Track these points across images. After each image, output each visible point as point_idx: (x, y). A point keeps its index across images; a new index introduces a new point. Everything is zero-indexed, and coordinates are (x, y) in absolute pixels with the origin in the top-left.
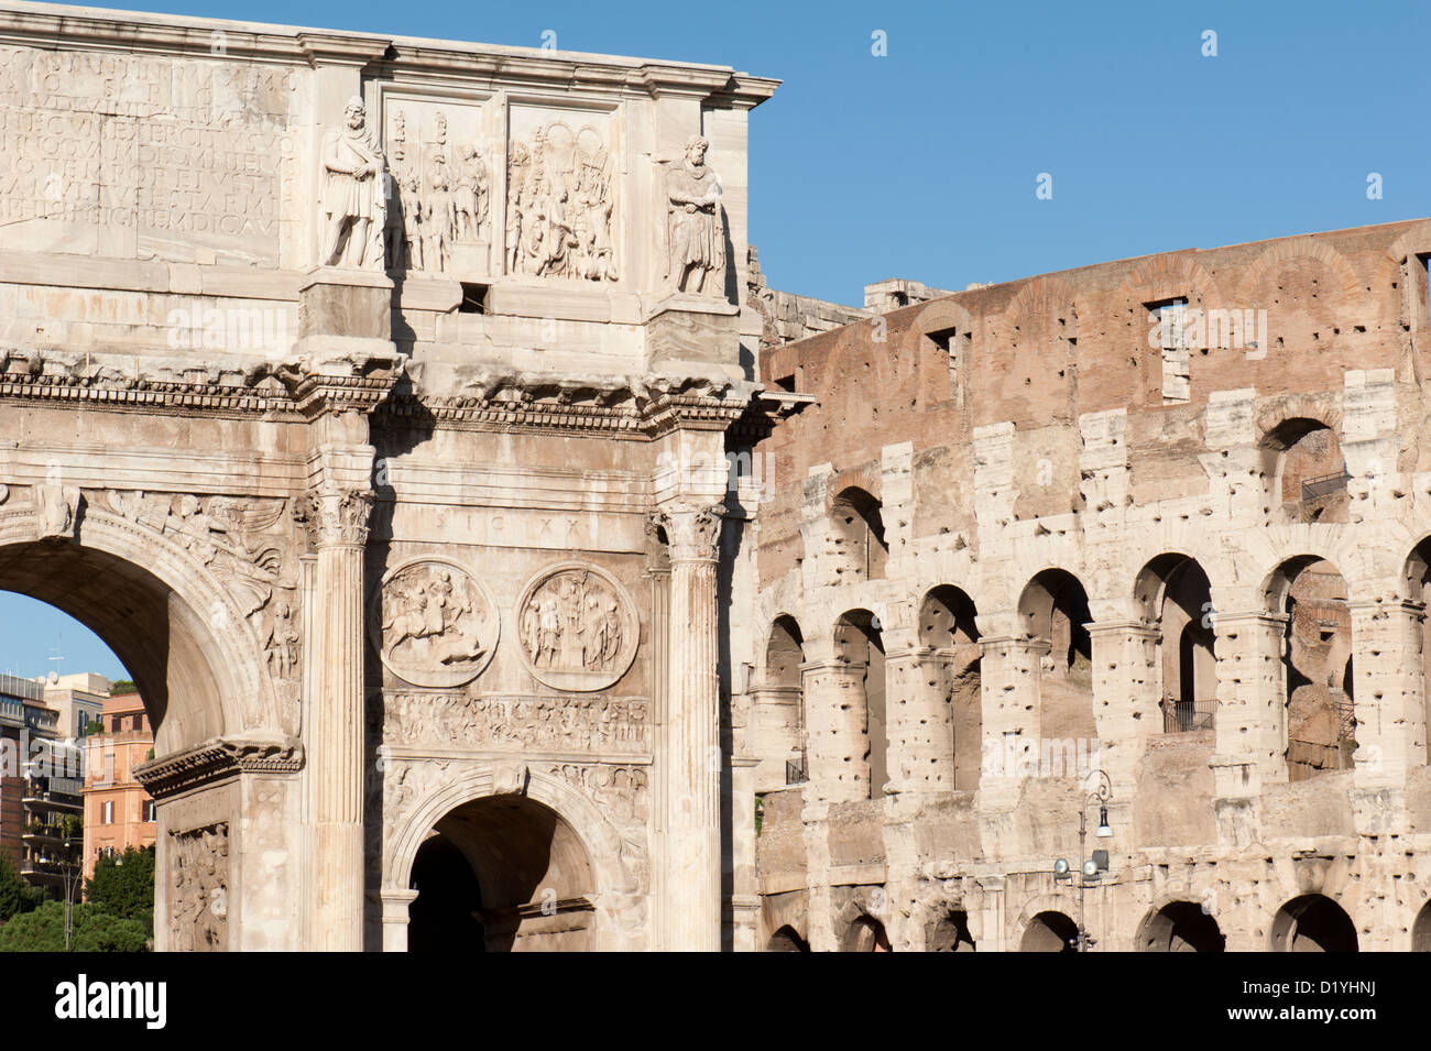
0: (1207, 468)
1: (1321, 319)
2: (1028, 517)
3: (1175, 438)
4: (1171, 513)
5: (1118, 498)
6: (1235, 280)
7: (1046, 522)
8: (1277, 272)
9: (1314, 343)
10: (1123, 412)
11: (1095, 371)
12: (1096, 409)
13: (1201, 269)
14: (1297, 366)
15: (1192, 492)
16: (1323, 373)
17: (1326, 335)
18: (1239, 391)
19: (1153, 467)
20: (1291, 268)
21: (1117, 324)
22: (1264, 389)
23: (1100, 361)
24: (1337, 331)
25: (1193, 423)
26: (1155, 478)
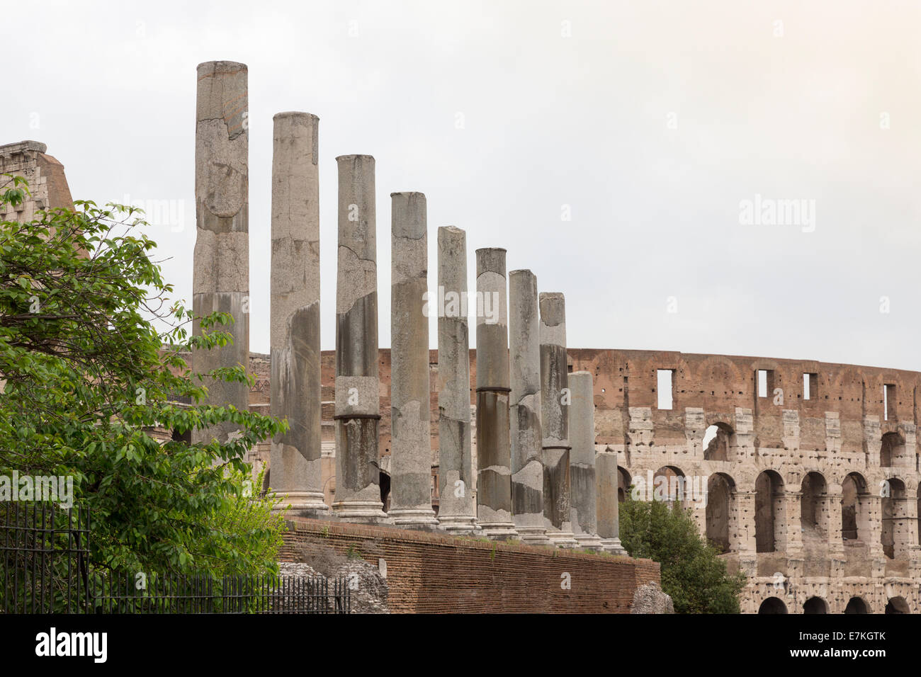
0: (687, 436)
1: (728, 387)
2: (602, 443)
3: (671, 423)
4: (670, 450)
5: (647, 442)
6: (696, 367)
7: (611, 446)
8: (712, 367)
9: (724, 396)
10: (649, 409)
11: (637, 391)
12: (637, 406)
13: (683, 360)
14: (719, 403)
15: (680, 444)
16: (728, 407)
17: (729, 393)
18: (697, 409)
19: (665, 433)
20: (718, 366)
21: (647, 375)
22: (707, 409)
23: (639, 388)
24: (733, 392)
25: (681, 418)
26: (664, 437)
